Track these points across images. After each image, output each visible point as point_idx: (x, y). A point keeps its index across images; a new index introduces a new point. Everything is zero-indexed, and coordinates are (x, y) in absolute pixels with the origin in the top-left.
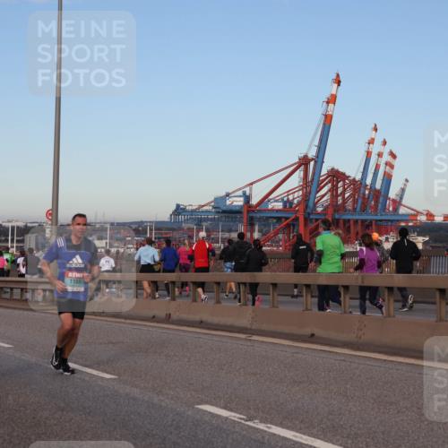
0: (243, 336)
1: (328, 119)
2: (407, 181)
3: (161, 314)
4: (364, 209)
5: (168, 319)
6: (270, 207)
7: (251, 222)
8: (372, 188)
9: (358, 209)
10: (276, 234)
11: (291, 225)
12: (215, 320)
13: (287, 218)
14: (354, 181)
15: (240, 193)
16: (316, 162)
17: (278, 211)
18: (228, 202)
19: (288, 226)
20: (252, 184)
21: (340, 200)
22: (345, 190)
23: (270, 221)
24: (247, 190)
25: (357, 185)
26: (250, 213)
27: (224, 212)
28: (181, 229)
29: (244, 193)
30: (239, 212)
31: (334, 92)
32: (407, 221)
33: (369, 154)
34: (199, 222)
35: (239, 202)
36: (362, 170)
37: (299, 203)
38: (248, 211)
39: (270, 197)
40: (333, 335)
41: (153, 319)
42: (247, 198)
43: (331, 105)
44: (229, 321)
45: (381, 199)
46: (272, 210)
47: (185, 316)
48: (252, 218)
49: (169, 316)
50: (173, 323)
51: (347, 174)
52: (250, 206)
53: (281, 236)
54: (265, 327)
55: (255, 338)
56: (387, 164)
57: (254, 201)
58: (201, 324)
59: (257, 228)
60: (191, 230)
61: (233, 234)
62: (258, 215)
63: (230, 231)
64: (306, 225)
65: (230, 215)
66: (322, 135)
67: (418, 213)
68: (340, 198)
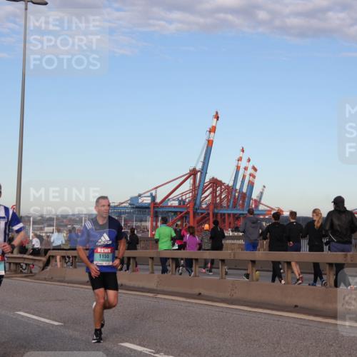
0: (151, 295)
1: (210, 143)
4: (235, 207)
6: (169, 204)
7: (156, 215)
8: (241, 192)
9: (231, 206)
11: (184, 217)
12: (132, 284)
13: (181, 212)
14: (228, 187)
15: (149, 194)
16: (201, 173)
17: (174, 207)
18: (140, 201)
19: (182, 217)
20: (157, 188)
21: (218, 201)
22: (221, 193)
24: (154, 192)
25: (230, 190)
27: (137, 207)
29: (151, 194)
30: (147, 208)
31: (214, 125)
32: (264, 215)
33: (238, 168)
35: (148, 201)
36: (233, 178)
37: (189, 202)
38: (154, 207)
39: (170, 197)
40: (214, 294)
42: (154, 198)
43: (212, 134)
44: (141, 284)
45: (247, 199)
46: (171, 207)
48: (156, 212)
51: (223, 182)
52: (156, 204)
54: (166, 288)
55: (159, 296)
56: (250, 175)
57: (158, 200)
61: (143, 224)
62: (161, 210)
63: (141, 221)
64: (194, 217)
65: (142, 209)
66: (206, 154)
67: (272, 209)
68: (218, 199)
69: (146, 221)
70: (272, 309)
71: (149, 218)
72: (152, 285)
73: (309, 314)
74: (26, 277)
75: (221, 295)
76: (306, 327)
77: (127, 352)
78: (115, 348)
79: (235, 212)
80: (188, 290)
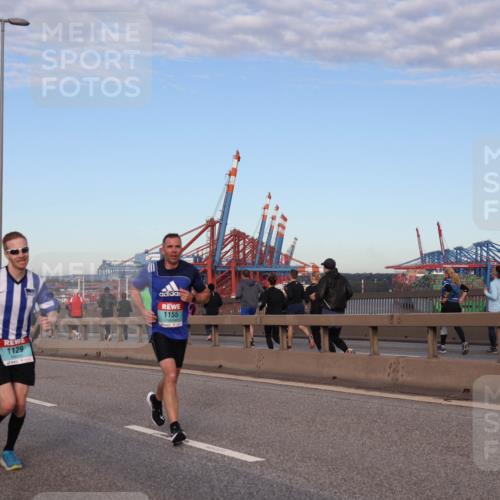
1: (230, 188)
2: (296, 239)
3: (93, 352)
4: (261, 264)
5: (98, 356)
8: (268, 245)
9: (256, 263)
14: (252, 240)
16: (221, 224)
18: (147, 258)
22: (245, 247)
25: (255, 243)
28: (107, 281)
34: (123, 275)
36: (259, 231)
37: (207, 259)
41: (86, 356)
43: (232, 177)
45: (275, 254)
47: (113, 354)
49: (99, 354)
50: (103, 360)
51: (247, 234)
56: (279, 225)
58: (127, 360)
64: (213, 276)
66: (225, 202)
67: (306, 265)
68: (241, 254)
70: (306, 382)
73: (350, 387)
77: (134, 436)
78: (120, 432)
79: (262, 269)
80: (207, 363)
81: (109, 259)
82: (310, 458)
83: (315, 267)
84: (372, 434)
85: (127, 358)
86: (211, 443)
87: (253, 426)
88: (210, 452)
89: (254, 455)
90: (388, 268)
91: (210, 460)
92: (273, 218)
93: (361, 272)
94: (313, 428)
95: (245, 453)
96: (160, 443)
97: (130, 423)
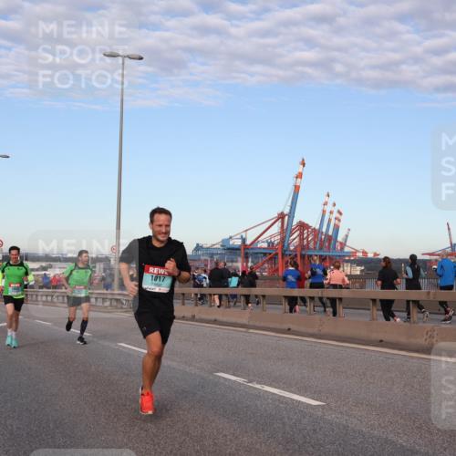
0: (244, 330)
1: (297, 188)
2: (349, 230)
3: (188, 315)
4: (321, 249)
5: (193, 318)
6: (259, 246)
7: (246, 257)
8: (326, 235)
9: (317, 248)
10: (263, 264)
11: (273, 258)
12: (225, 319)
13: (270, 254)
14: (314, 230)
15: (239, 236)
16: (289, 217)
17: (264, 249)
18: (231, 242)
19: (271, 258)
20: (246, 231)
21: (305, 242)
22: (308, 235)
23: (260, 255)
24: (244, 234)
25: (316, 232)
26: (245, 250)
27: (229, 249)
28: (199, 260)
29: (242, 237)
30: (238, 249)
31: (301, 170)
32: (349, 256)
34: (212, 255)
35: (238, 242)
36: (319, 222)
37: (278, 244)
38: (244, 249)
39: (259, 239)
40: (303, 329)
42: (244, 240)
43: (299, 180)
44: (233, 320)
45: (332, 242)
46: (260, 248)
47: (204, 317)
48: (247, 253)
49: (194, 316)
50: (197, 321)
51: (310, 225)
52: (246, 245)
53: (266, 265)
54: (257, 324)
55: (251, 331)
56: (336, 218)
57: (248, 242)
58: (215, 322)
59: (250, 260)
60: (206, 260)
61: (235, 264)
62: (251, 251)
63: (232, 261)
64: (283, 258)
65: (233, 250)
66: (293, 199)
67: (357, 251)
68: (305, 241)
69: (237, 262)
70: (358, 344)
71: (240, 259)
72: (244, 321)
73: (393, 348)
74: (126, 312)
75: (310, 331)
76: (390, 361)
77: (222, 381)
78: (211, 378)
79: (322, 253)
80: (278, 326)
81: (201, 243)
82: (362, 404)
83: (365, 253)
84: (413, 387)
85: (215, 320)
86: (283, 389)
87: (316, 378)
88: (281, 396)
89: (317, 400)
90: (423, 254)
91: (282, 403)
92: (331, 213)
93: (401, 258)
94: (364, 381)
95: (310, 398)
96: (242, 388)
97: (218, 371)
